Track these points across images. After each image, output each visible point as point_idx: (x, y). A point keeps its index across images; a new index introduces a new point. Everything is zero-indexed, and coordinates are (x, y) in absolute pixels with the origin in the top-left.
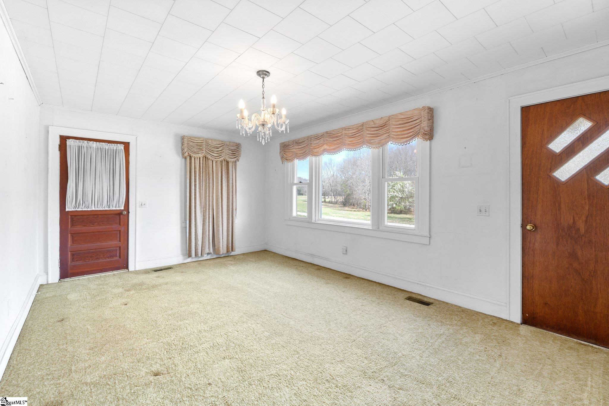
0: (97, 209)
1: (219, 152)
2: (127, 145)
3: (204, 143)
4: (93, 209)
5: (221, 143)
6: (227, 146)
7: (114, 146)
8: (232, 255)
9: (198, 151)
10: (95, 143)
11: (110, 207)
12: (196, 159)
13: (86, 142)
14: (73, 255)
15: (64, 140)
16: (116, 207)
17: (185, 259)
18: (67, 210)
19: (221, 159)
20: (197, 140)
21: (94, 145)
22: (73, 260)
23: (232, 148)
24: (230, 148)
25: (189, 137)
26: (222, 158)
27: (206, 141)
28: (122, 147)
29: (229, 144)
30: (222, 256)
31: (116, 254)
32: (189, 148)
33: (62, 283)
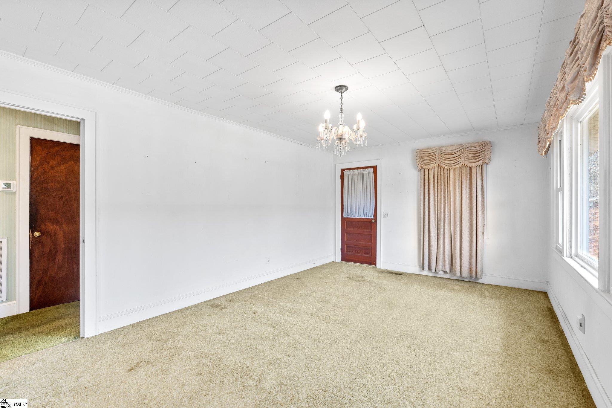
0: (358, 217)
1: (455, 158)
2: (375, 168)
3: (437, 152)
4: (356, 217)
5: (458, 148)
6: (466, 149)
7: (367, 171)
8: (479, 283)
9: (430, 162)
10: (357, 170)
11: (364, 217)
12: (430, 170)
13: (352, 170)
14: (347, 247)
15: (343, 170)
16: (368, 216)
17: (421, 271)
18: (344, 217)
19: (458, 166)
20: (429, 150)
21: (356, 171)
22: (347, 251)
23: (474, 150)
24: (470, 150)
25: (421, 150)
26: (461, 165)
27: (440, 149)
28: (372, 170)
29: (471, 146)
30: (465, 280)
31: (369, 253)
32: (421, 160)
33: (343, 265)
